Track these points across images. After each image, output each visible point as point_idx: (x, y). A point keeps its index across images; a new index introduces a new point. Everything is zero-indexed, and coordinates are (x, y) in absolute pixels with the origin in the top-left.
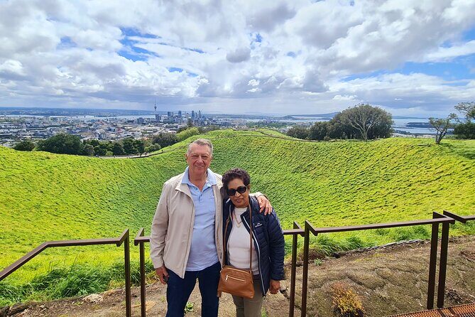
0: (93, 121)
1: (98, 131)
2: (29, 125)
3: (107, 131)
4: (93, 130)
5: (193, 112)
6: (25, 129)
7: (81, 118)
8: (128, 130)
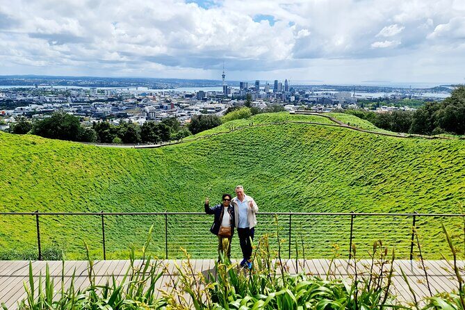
0: (144, 94)
1: (147, 109)
2: (74, 99)
3: (157, 108)
4: (142, 106)
5: (276, 82)
6: (68, 104)
7: (132, 90)
8: (183, 108)
